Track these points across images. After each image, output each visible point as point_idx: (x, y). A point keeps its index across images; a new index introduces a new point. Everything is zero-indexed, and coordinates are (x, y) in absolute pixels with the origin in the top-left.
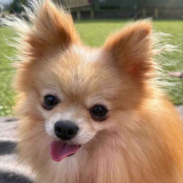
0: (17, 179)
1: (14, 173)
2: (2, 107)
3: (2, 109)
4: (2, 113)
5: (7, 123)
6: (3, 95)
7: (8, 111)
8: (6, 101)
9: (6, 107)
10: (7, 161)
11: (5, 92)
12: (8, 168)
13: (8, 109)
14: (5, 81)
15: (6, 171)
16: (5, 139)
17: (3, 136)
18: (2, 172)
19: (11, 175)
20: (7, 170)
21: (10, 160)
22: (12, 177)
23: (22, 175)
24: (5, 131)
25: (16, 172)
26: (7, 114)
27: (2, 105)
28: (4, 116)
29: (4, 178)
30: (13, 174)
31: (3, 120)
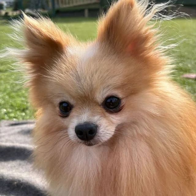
0: (22, 187)
1: (19, 181)
2: (5, 110)
3: (5, 112)
4: (6, 117)
5: (11, 127)
6: (7, 97)
7: (12, 115)
8: (10, 104)
9: (10, 110)
10: (11, 167)
11: (8, 94)
12: (12, 175)
13: (12, 112)
14: (8, 83)
15: (11, 178)
16: (9, 144)
17: (7, 141)
18: (6, 180)
19: (16, 183)
21: (15, 167)
22: (17, 184)
23: (27, 183)
24: (9, 135)
25: (21, 179)
26: (10, 118)
27: (6, 108)
28: (8, 120)
29: (8, 186)
30: (18, 182)
31: (7, 124)
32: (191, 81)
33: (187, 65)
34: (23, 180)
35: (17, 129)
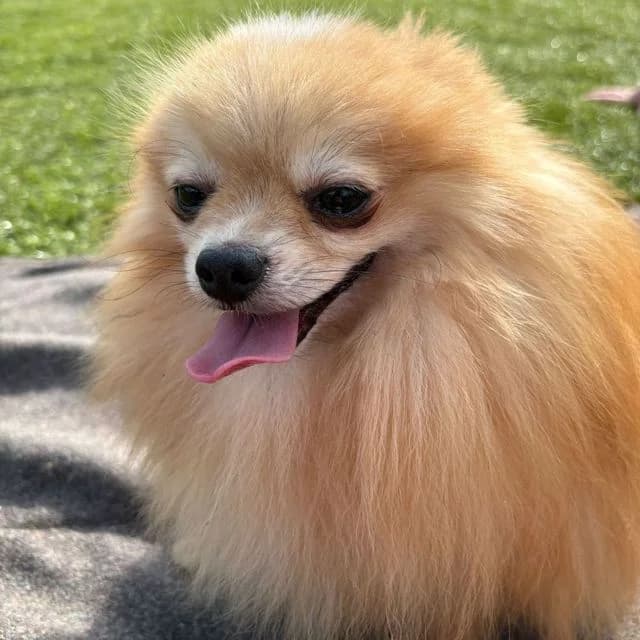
0: (71, 477)
1: (62, 458)
2: (8, 225)
3: (9, 230)
4: (13, 247)
5: (30, 282)
6: (13, 181)
7: (33, 239)
8: (24, 203)
9: (27, 225)
10: (35, 414)
11: (19, 171)
12: (37, 440)
13: (30, 231)
14: (15, 133)
15: (34, 451)
16: (24, 337)
17: (17, 327)
18: (20, 456)
19: (50, 465)
20: (37, 446)
21: (45, 411)
22: (55, 470)
23: (89, 464)
24: (25, 307)
25: (67, 453)
26: (27, 249)
27: (11, 219)
28: (18, 256)
29: (26, 476)
30: (57, 461)
31: (15, 271)
32: (614, 111)
33: (602, 60)
34: (73, 456)
35: (49, 285)
